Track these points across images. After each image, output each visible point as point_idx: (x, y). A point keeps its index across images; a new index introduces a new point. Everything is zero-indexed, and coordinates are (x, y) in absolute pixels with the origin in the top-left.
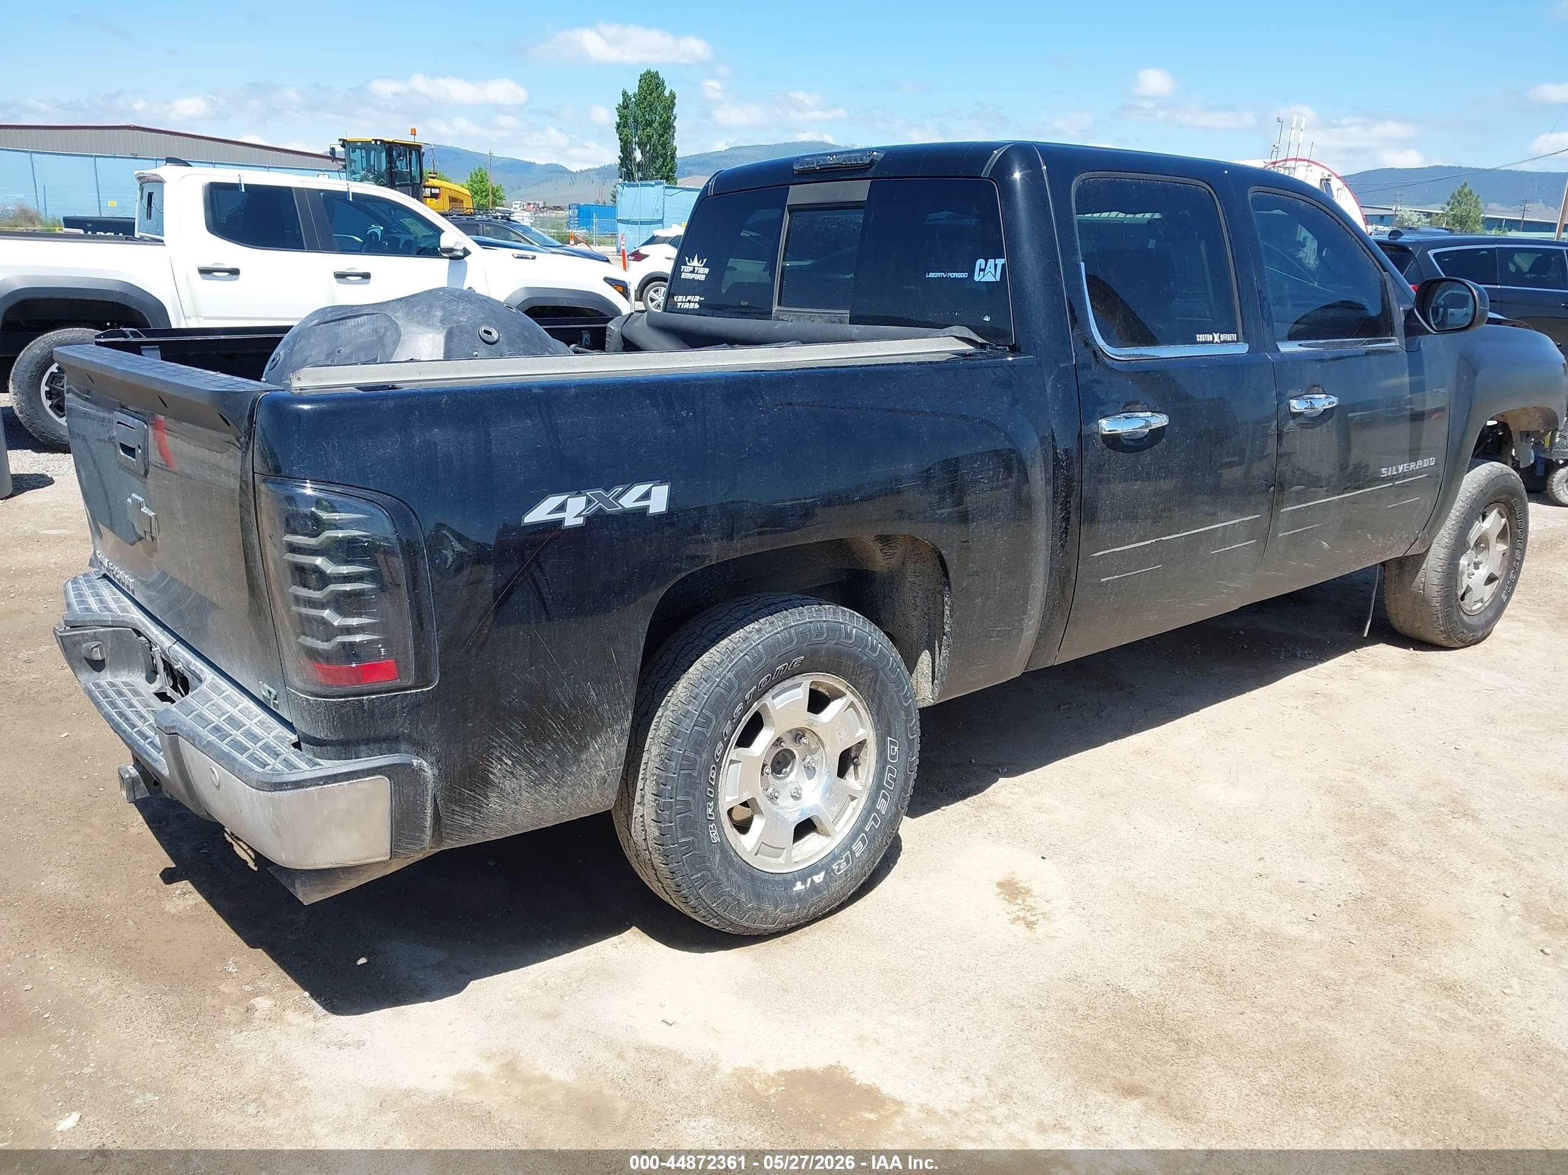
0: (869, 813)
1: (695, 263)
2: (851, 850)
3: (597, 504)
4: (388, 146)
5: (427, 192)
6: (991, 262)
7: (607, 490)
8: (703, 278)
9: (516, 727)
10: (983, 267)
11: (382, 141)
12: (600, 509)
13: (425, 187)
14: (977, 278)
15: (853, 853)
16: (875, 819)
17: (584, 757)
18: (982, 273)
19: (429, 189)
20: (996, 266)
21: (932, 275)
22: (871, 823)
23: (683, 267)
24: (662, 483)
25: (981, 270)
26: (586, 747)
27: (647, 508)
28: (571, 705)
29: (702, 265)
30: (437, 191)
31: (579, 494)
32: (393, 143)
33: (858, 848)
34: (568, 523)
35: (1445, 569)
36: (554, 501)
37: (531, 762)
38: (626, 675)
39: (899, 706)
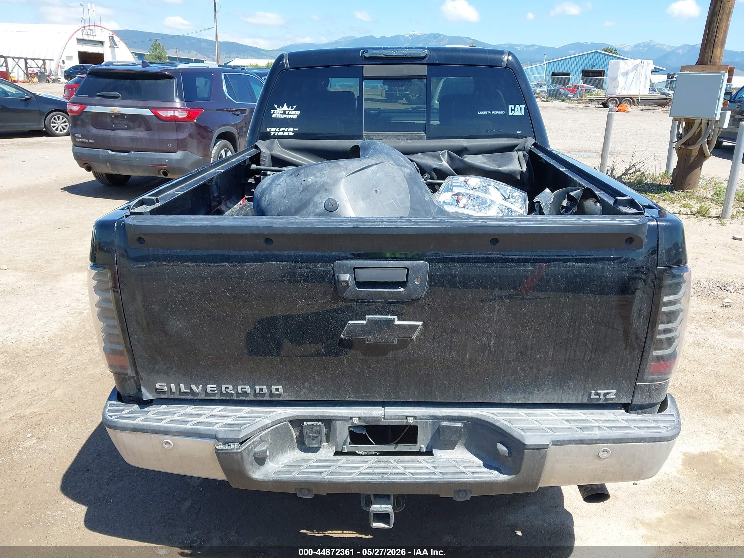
1: (285, 107)
6: (517, 106)
8: (295, 117)
10: (513, 108)
14: (510, 114)
18: (513, 111)
20: (521, 108)
21: (482, 113)
23: (272, 111)
25: (512, 110)
29: (293, 109)
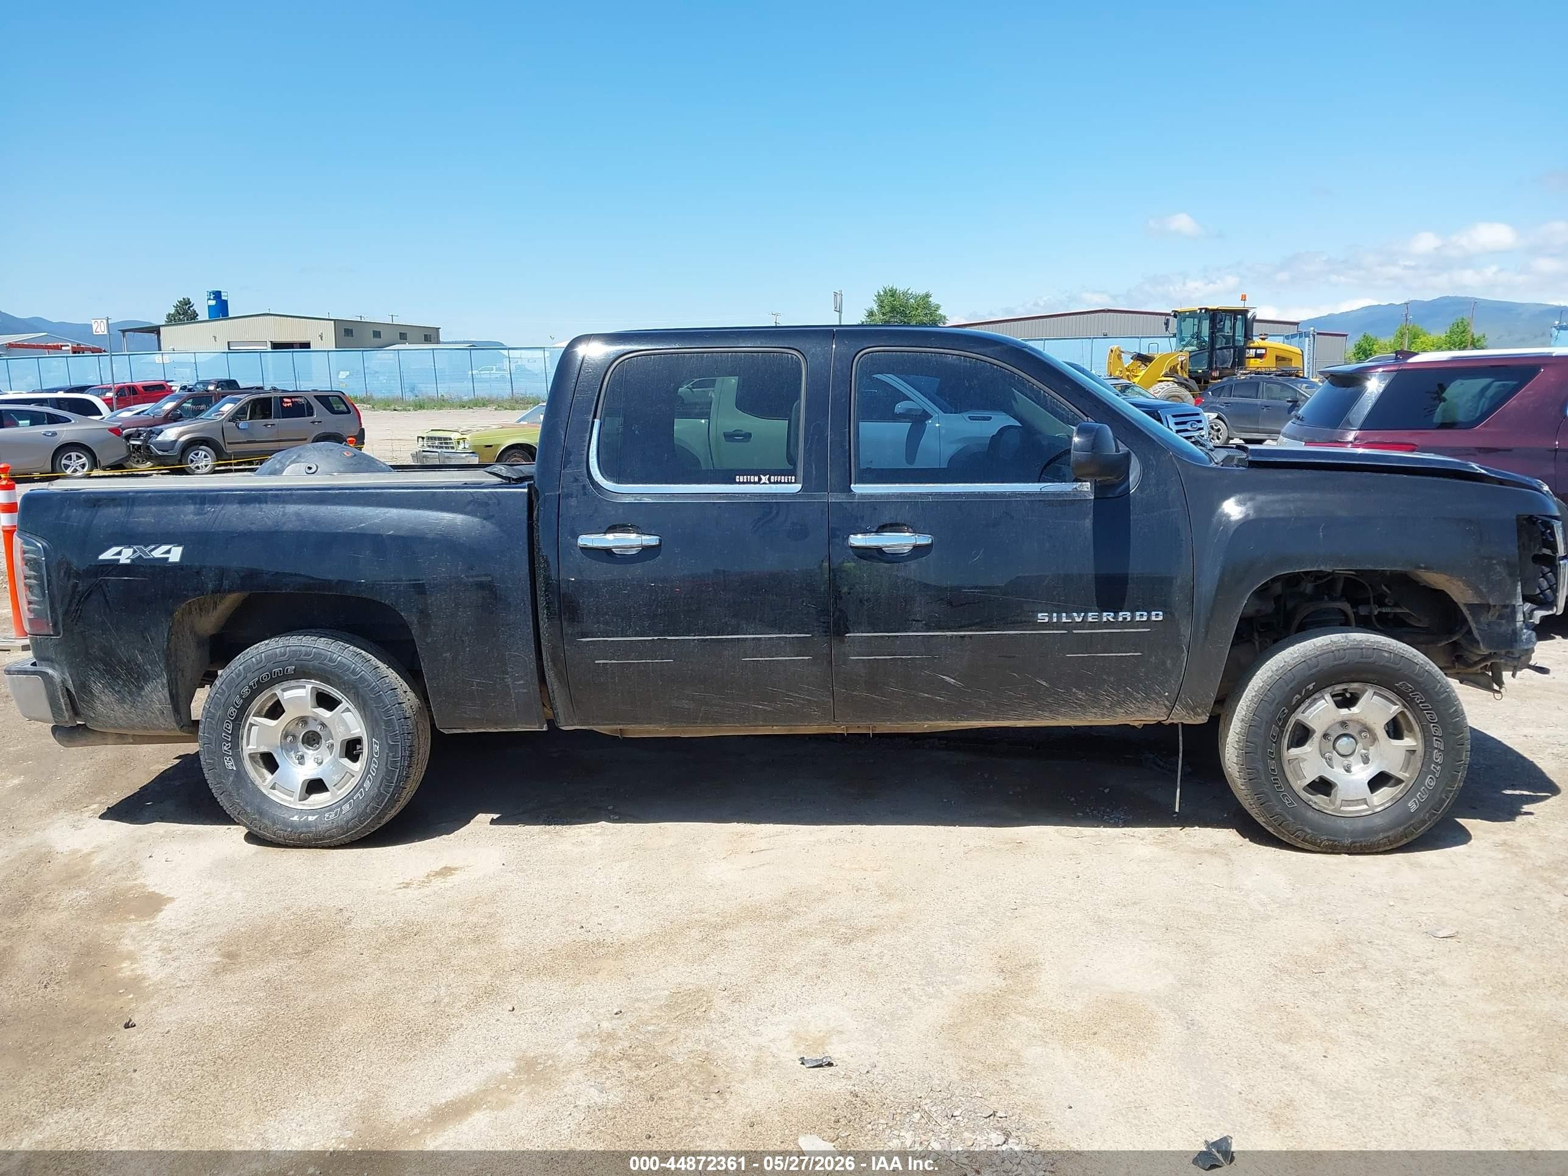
0: (360, 788)
2: (341, 808)
3: (138, 553)
4: (1211, 312)
5: (1252, 352)
7: (146, 546)
9: (101, 667)
11: (1206, 309)
12: (140, 556)
13: (1250, 348)
15: (341, 810)
16: (361, 793)
17: (143, 694)
19: (1254, 350)
22: (358, 794)
24: (179, 545)
26: (142, 688)
27: (167, 559)
28: (129, 662)
30: (1263, 351)
31: (130, 547)
32: (1217, 310)
33: (346, 807)
34: (121, 562)
35: (1243, 747)
36: (116, 549)
37: (113, 689)
38: (158, 651)
39: (378, 717)
